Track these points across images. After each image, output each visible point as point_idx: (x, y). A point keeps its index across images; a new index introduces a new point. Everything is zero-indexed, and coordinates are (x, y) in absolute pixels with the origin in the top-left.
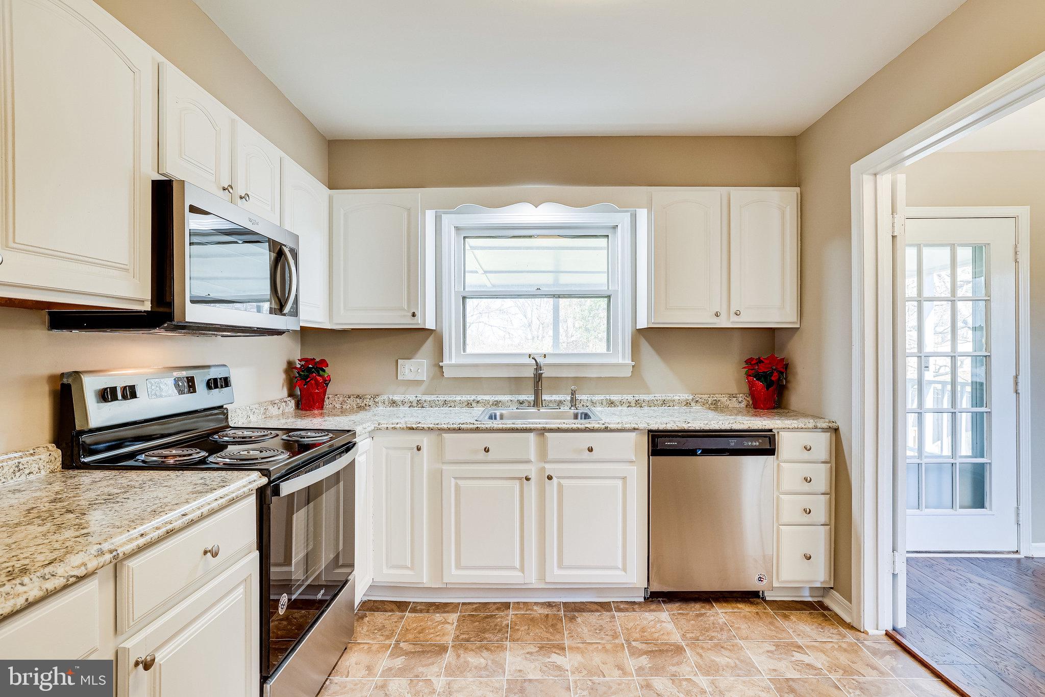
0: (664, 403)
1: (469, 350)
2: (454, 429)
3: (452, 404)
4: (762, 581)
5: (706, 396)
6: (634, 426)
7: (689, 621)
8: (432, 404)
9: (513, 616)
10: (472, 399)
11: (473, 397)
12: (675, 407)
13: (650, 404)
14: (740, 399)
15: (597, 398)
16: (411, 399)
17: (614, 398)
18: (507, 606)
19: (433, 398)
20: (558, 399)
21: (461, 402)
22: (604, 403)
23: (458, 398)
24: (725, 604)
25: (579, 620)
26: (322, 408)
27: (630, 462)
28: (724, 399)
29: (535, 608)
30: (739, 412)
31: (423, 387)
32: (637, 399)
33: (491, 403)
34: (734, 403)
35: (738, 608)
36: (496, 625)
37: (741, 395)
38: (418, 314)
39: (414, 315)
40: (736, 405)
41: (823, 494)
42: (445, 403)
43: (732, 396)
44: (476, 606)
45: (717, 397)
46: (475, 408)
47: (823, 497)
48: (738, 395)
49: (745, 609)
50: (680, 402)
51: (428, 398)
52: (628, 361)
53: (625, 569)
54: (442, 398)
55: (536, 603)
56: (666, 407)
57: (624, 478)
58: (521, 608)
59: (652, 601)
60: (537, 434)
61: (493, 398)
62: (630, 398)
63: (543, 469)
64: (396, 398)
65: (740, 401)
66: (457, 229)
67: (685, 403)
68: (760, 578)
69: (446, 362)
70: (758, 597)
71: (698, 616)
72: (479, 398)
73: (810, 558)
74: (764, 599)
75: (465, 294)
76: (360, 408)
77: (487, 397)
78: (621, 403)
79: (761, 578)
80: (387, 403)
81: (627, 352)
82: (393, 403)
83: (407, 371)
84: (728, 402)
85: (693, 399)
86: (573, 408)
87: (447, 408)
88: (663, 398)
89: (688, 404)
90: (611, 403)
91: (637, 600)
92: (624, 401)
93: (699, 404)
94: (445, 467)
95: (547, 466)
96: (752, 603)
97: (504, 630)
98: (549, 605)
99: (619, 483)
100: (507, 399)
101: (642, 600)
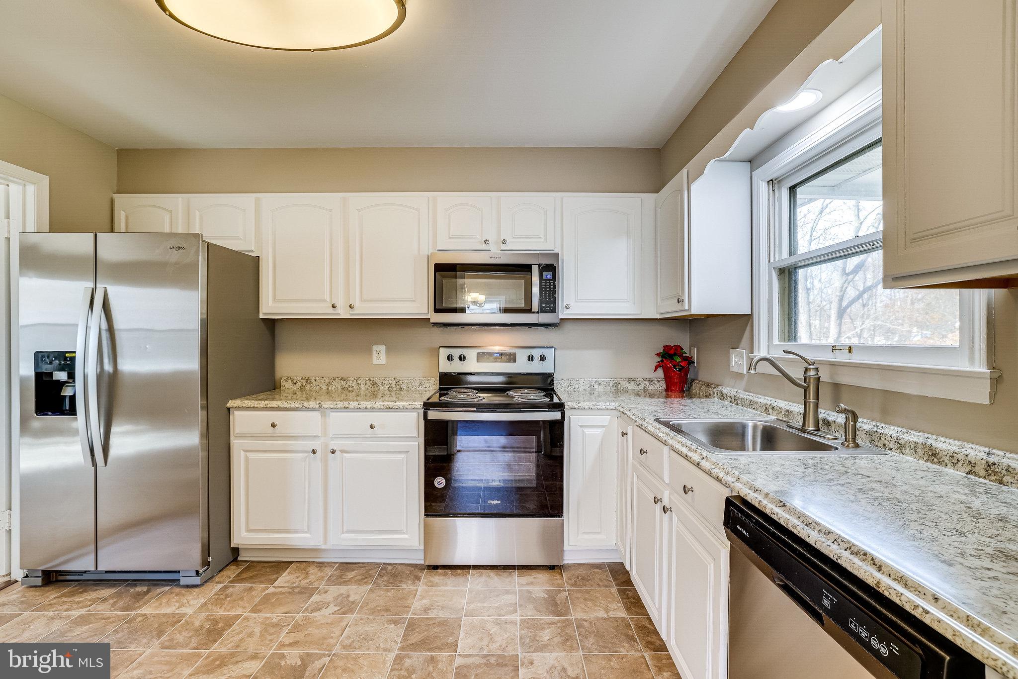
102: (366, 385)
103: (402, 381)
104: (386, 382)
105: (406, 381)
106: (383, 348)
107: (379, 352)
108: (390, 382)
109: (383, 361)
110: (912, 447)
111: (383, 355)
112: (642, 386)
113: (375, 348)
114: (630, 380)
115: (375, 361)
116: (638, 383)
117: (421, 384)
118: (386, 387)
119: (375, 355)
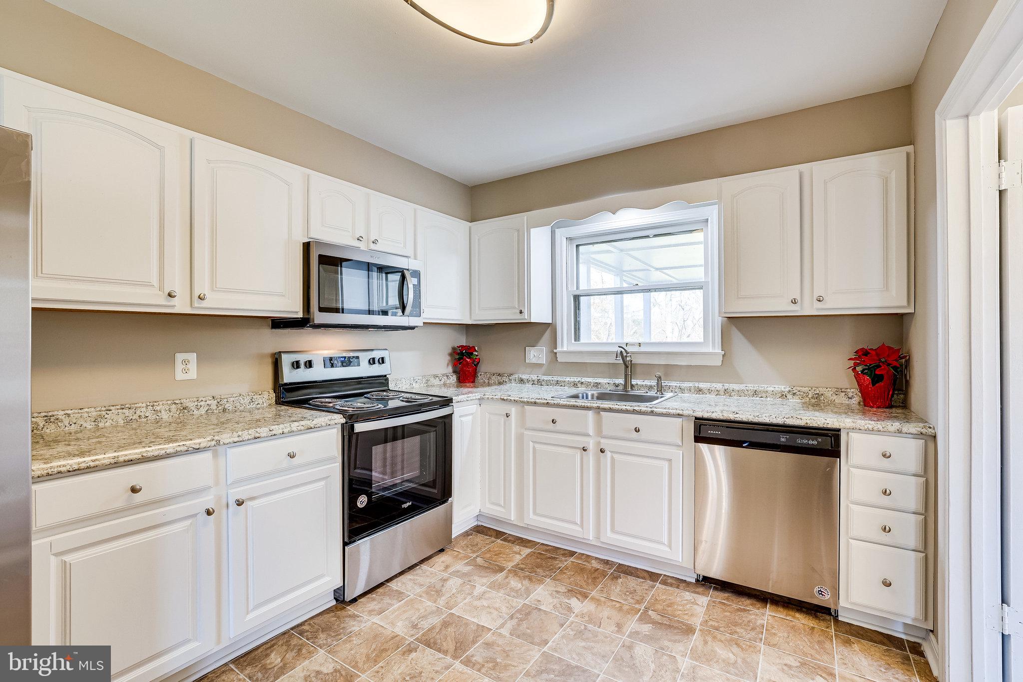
0: (755, 393)
1: (583, 339)
2: (532, 403)
3: (563, 384)
4: (823, 595)
5: (807, 389)
6: (678, 412)
7: (724, 611)
8: (548, 383)
9: (570, 562)
10: (578, 380)
11: (579, 379)
12: (769, 399)
13: (740, 393)
14: (850, 395)
15: (685, 385)
16: (534, 379)
17: (702, 385)
18: (572, 554)
19: (549, 378)
20: (649, 384)
21: (569, 383)
22: (693, 390)
23: (568, 379)
24: (781, 609)
25: (620, 581)
26: (473, 382)
27: (677, 446)
28: (829, 394)
29: (593, 561)
30: (848, 410)
31: (544, 369)
32: (726, 388)
33: (592, 385)
34: (841, 399)
35: (794, 617)
36: (551, 565)
37: (852, 390)
38: (526, 311)
39: (521, 312)
40: (846, 401)
41: (914, 513)
42: (557, 382)
43: (839, 391)
44: (550, 548)
45: (822, 390)
46: (580, 388)
47: (913, 517)
48: (849, 390)
49: (802, 620)
50: (774, 394)
51: (546, 378)
52: (718, 350)
53: (670, 546)
54: (555, 378)
55: (596, 558)
56: (758, 398)
57: (670, 460)
58: (582, 559)
59: (703, 585)
60: (596, 412)
61: (594, 381)
62: (719, 386)
63: (599, 443)
64: (524, 377)
65: (850, 396)
66: (570, 239)
67: (780, 395)
68: (820, 591)
69: (559, 349)
70: (830, 614)
71: (740, 610)
72: (584, 380)
73: (890, 585)
74: (836, 618)
75: (577, 293)
76: (500, 383)
77: (590, 380)
78: (710, 391)
79: (822, 592)
80: (517, 380)
81: (716, 341)
82: (522, 381)
83: (532, 356)
84: (835, 397)
85: (789, 391)
86: (659, 393)
87: (559, 387)
88: (755, 389)
89: (783, 396)
90: (699, 391)
91: (688, 579)
92: (713, 389)
93: (797, 397)
94: (526, 432)
95: (602, 441)
96: (816, 617)
97: (554, 570)
98: (606, 562)
99: (666, 464)
100: (606, 382)
101: (694, 581)
102: (170, 411)
103: (226, 400)
104: (202, 403)
105: (232, 399)
106: (193, 357)
107: (185, 362)
108: (208, 402)
109: (193, 374)
110: (688, 389)
111: (193, 366)
112: (443, 380)
113: (180, 357)
114: (435, 376)
115: (180, 376)
116: (440, 378)
117: (252, 401)
118: (203, 411)
119: (179, 366)
